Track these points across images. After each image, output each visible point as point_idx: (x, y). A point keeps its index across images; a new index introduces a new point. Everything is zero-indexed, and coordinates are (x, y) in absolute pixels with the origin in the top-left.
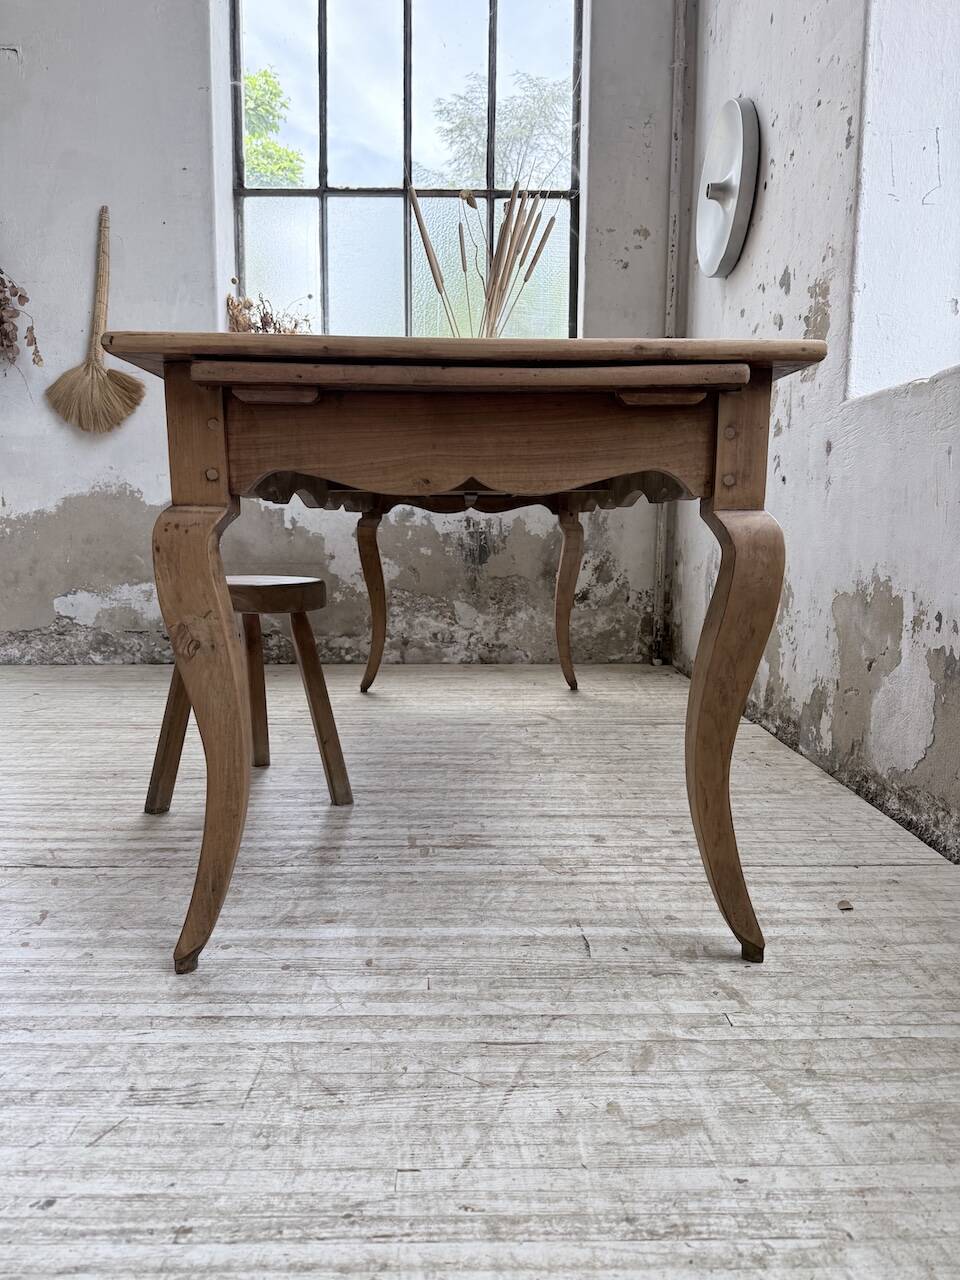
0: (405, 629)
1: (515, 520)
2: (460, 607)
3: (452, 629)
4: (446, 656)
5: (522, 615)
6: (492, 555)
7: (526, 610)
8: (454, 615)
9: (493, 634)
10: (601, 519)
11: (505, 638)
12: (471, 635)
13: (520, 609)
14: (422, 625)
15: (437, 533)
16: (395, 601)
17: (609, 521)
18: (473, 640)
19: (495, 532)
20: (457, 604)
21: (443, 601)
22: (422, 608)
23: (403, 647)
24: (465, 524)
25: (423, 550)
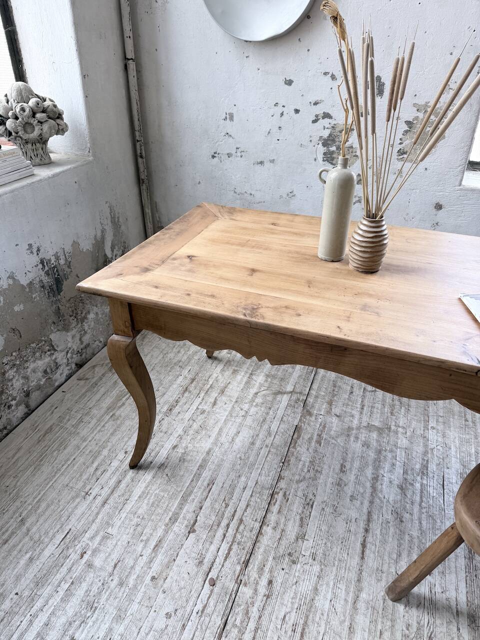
0: (23, 384)
1: (72, 245)
2: (54, 337)
3: (54, 357)
4: (56, 381)
5: (91, 316)
6: (65, 283)
7: (93, 310)
8: (53, 346)
9: (79, 342)
10: (116, 220)
11: (87, 339)
12: (67, 352)
13: (89, 312)
14: (34, 371)
15: (23, 285)
16: (7, 367)
17: (121, 220)
18: (69, 355)
19: (62, 262)
20: (52, 337)
21: (42, 341)
22: (28, 358)
23: (26, 399)
24: (40, 266)
25: (16, 309)
